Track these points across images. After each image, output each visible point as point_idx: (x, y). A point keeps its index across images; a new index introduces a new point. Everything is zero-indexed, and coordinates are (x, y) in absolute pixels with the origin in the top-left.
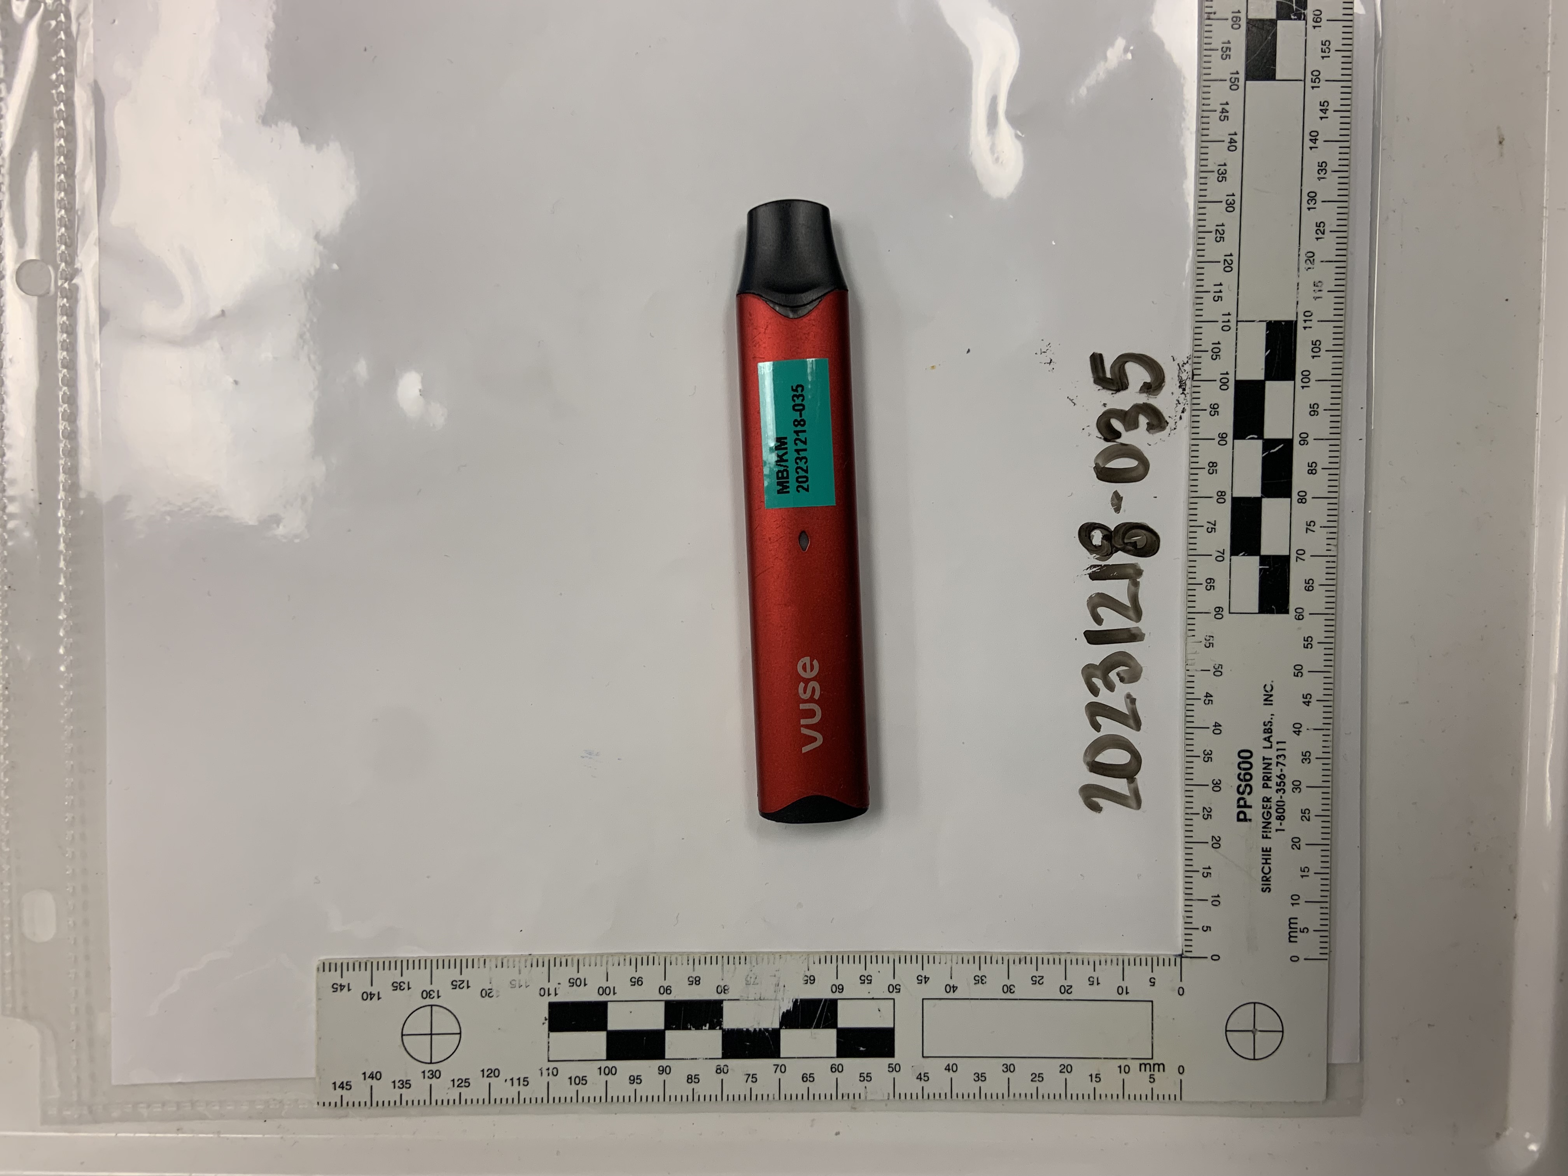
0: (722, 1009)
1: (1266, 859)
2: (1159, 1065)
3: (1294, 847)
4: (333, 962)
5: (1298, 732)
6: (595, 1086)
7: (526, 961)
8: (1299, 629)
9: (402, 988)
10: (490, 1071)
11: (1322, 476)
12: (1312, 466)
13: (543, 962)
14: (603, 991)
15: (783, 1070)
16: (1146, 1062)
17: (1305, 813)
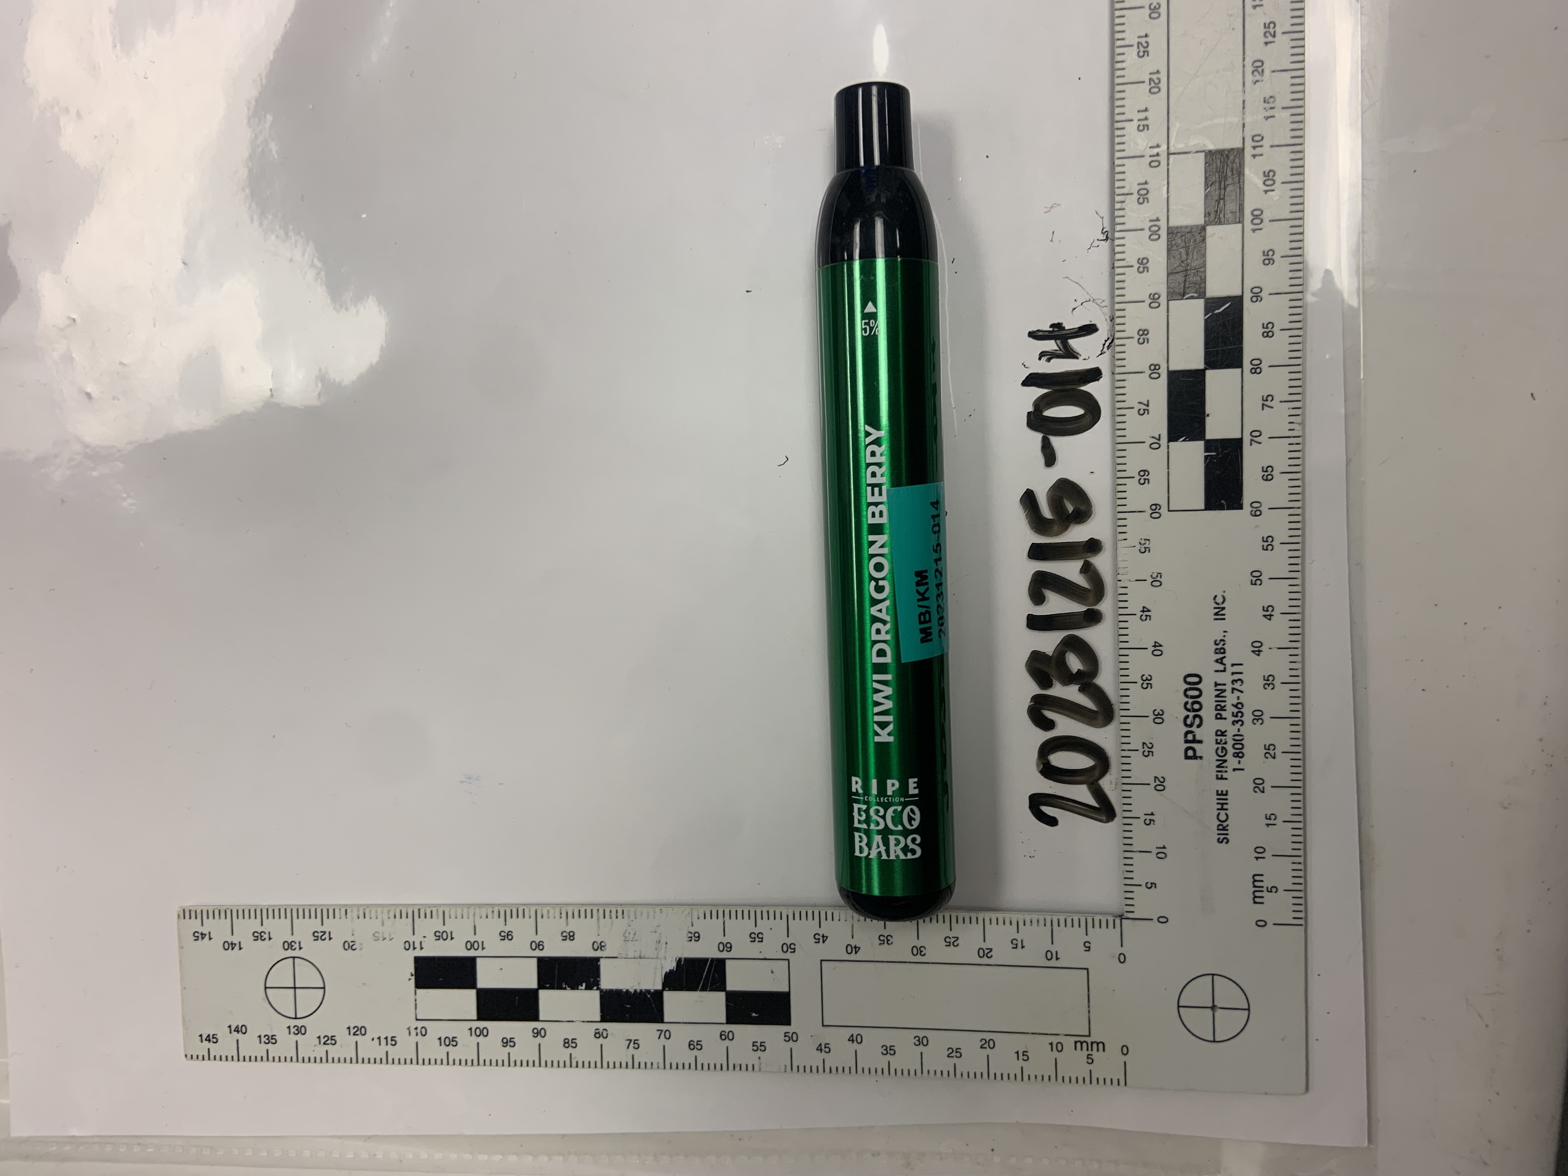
0: (598, 968)
1: (1222, 804)
2: (1098, 1044)
3: (1256, 789)
4: (193, 909)
5: (1257, 652)
6: (466, 1047)
7: (389, 912)
8: (1257, 527)
9: (263, 938)
10: (356, 1029)
11: (1281, 339)
12: (1267, 328)
13: (407, 914)
14: (471, 945)
15: (667, 1036)
16: (1082, 1039)
17: (1269, 749)
